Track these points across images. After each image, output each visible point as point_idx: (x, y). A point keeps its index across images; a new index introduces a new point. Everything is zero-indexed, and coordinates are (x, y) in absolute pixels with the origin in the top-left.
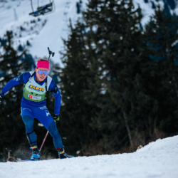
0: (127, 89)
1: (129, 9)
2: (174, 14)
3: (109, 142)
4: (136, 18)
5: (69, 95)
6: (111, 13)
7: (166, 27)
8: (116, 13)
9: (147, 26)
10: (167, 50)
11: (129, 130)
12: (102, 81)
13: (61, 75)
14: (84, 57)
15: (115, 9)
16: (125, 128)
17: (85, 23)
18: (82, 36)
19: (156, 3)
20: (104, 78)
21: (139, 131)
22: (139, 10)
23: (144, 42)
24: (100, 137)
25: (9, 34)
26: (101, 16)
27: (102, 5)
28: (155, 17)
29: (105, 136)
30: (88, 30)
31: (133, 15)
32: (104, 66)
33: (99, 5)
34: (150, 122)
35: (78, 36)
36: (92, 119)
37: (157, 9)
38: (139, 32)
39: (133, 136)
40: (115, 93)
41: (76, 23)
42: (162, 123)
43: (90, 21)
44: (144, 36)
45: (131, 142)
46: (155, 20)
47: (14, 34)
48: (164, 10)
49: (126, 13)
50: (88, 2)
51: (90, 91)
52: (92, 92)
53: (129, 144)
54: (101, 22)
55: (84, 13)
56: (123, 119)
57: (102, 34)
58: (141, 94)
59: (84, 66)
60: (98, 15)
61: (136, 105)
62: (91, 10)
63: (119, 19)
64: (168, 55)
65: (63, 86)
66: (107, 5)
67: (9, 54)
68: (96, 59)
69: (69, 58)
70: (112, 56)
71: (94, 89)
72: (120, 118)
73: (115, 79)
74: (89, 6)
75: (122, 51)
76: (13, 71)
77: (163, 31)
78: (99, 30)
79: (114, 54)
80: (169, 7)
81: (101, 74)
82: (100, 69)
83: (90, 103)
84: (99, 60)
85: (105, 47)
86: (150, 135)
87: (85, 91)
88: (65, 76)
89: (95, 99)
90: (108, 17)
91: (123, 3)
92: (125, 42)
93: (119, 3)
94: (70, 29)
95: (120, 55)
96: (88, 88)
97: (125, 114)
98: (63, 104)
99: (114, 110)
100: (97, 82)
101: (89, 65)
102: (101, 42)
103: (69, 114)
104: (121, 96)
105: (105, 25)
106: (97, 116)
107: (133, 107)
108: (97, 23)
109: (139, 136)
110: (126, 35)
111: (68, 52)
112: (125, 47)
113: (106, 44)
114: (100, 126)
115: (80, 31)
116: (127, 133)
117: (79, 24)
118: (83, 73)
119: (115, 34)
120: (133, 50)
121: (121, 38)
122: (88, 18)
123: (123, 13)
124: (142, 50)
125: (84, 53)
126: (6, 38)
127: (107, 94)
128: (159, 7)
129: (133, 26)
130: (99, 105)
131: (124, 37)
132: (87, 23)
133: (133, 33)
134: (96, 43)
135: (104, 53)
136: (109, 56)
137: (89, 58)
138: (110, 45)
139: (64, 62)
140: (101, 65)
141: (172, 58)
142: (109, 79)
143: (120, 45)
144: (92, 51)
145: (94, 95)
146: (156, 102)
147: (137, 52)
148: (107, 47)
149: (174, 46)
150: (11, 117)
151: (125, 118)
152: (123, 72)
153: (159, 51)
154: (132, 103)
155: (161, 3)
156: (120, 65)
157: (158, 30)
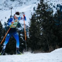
0: (48, 33)
3: (43, 49)
4: (51, 12)
5: (31, 35)
7: (60, 15)
9: (54, 15)
10: (60, 22)
11: (49, 46)
12: (41, 31)
13: (29, 29)
14: (36, 24)
15: (45, 9)
16: (48, 45)
18: (35, 17)
19: (57, 8)
20: (42, 30)
21: (52, 46)
23: (54, 19)
24: (40, 48)
26: (41, 11)
27: (41, 8)
28: (57, 12)
29: (42, 47)
30: (37, 16)
32: (42, 26)
33: (40, 8)
34: (55, 43)
35: (34, 17)
36: (38, 42)
38: (52, 17)
39: (50, 47)
40: (45, 34)
42: (59, 44)
44: (54, 17)
45: (49, 49)
46: (57, 13)
48: (60, 10)
50: (37, 7)
51: (37, 34)
52: (38, 34)
53: (49, 50)
55: (36, 11)
56: (47, 42)
57: (41, 17)
59: (36, 27)
60: (40, 11)
61: (51, 38)
62: (38, 10)
63: (46, 12)
65: (29, 32)
66: (43, 8)
68: (39, 24)
69: (31, 24)
71: (38, 33)
72: (46, 42)
73: (45, 30)
74: (37, 9)
75: (47, 22)
77: (59, 16)
78: (40, 16)
79: (45, 23)
80: (61, 9)
81: (41, 29)
82: (40, 27)
83: (37, 37)
84: (40, 25)
85: (42, 21)
86: (55, 47)
87: (36, 34)
88: (30, 29)
89: (39, 36)
90: (43, 12)
92: (48, 19)
93: (46, 8)
94: (31, 15)
95: (46, 23)
96: (37, 33)
97: (48, 41)
98: (29, 38)
99: (44, 40)
100: (39, 31)
101: (37, 26)
102: (41, 19)
103: (31, 41)
104: (47, 36)
105: (42, 14)
106: (39, 42)
107: (50, 39)
108: (40, 14)
109: (52, 48)
111: (31, 22)
112: (48, 21)
113: (42, 20)
114: (40, 44)
115: (35, 16)
116: (48, 46)
117: (34, 14)
118: (35, 28)
119: (45, 17)
120: (50, 22)
121: (47, 18)
122: (37, 12)
124: (53, 22)
125: (36, 23)
127: (43, 35)
128: (58, 9)
129: (50, 15)
130: (40, 38)
131: (48, 18)
132: (37, 14)
133: (50, 17)
134: (39, 20)
135: (42, 23)
136: (43, 24)
137: (37, 24)
139: (30, 25)
140: (41, 26)
142: (43, 30)
143: (46, 20)
144: (38, 22)
145: (38, 35)
146: (57, 37)
147: (51, 22)
148: (43, 21)
150: (14, 41)
151: (48, 42)
152: (47, 28)
153: (58, 22)
154: (50, 38)
155: (59, 8)
156: (46, 26)
157: (58, 16)
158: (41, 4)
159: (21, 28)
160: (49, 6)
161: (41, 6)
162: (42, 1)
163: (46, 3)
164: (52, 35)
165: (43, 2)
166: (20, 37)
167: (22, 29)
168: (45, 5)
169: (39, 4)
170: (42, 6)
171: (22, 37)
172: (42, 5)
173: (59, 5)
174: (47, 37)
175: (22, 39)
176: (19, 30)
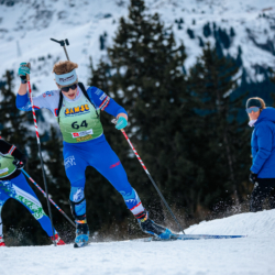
0: (163, 152)
1: (169, 46)
2: (229, 55)
4: (178, 59)
6: (145, 51)
7: (217, 72)
8: (152, 51)
9: (192, 70)
10: (218, 102)
15: (150, 45)
17: (110, 63)
18: (106, 80)
19: (205, 40)
22: (182, 48)
23: (187, 91)
25: (9, 74)
26: (132, 54)
27: (134, 39)
28: (203, 58)
30: (113, 72)
31: (174, 55)
32: (134, 121)
33: (130, 40)
34: (192, 196)
35: (101, 80)
37: (206, 47)
38: (182, 78)
41: (98, 63)
42: (208, 199)
43: (117, 61)
44: (188, 82)
46: (203, 62)
47: (15, 75)
48: (215, 49)
49: (165, 51)
50: (115, 36)
54: (132, 62)
55: (109, 50)
57: (132, 78)
58: (181, 159)
60: (128, 54)
61: (175, 173)
62: (118, 46)
63: (156, 59)
64: (219, 108)
66: (140, 40)
67: (8, 100)
70: (145, 108)
73: (147, 138)
74: (117, 41)
75: (159, 102)
76: (13, 123)
77: (213, 78)
78: (129, 73)
79: (148, 105)
80: (222, 45)
85: (135, 95)
86: (192, 213)
90: (141, 55)
91: (161, 39)
92: (162, 89)
93: (156, 37)
94: (90, 70)
95: (155, 107)
102: (130, 88)
104: (155, 161)
105: (137, 67)
107: (170, 176)
108: (126, 64)
110: (165, 81)
112: (162, 97)
113: (137, 92)
115: (104, 74)
117: (102, 64)
119: (149, 79)
120: (172, 100)
121: (158, 84)
122: (114, 56)
123: (161, 51)
124: (184, 100)
126: (5, 79)
128: (208, 44)
129: (174, 69)
131: (161, 83)
132: (113, 63)
133: (173, 78)
135: (134, 103)
136: (140, 108)
138: (143, 93)
140: (130, 119)
141: (224, 112)
142: (139, 137)
143: (155, 93)
146: (201, 170)
147: (177, 104)
148: (139, 96)
149: (228, 98)
152: (159, 129)
153: (207, 103)
154: (169, 172)
155: (212, 40)
156: (155, 120)
157: (207, 76)
158: (132, 22)
159: (41, 127)
160: (169, 32)
161: (131, 28)
162: (136, 8)
163: (156, 17)
164: (180, 158)
165: (142, 14)
166: (39, 167)
167: (48, 128)
168: (151, 26)
169: (122, 20)
170: (137, 30)
171: (45, 167)
172: (136, 25)
173: (211, 26)
174: (158, 167)
175: (48, 172)
176: (33, 135)
